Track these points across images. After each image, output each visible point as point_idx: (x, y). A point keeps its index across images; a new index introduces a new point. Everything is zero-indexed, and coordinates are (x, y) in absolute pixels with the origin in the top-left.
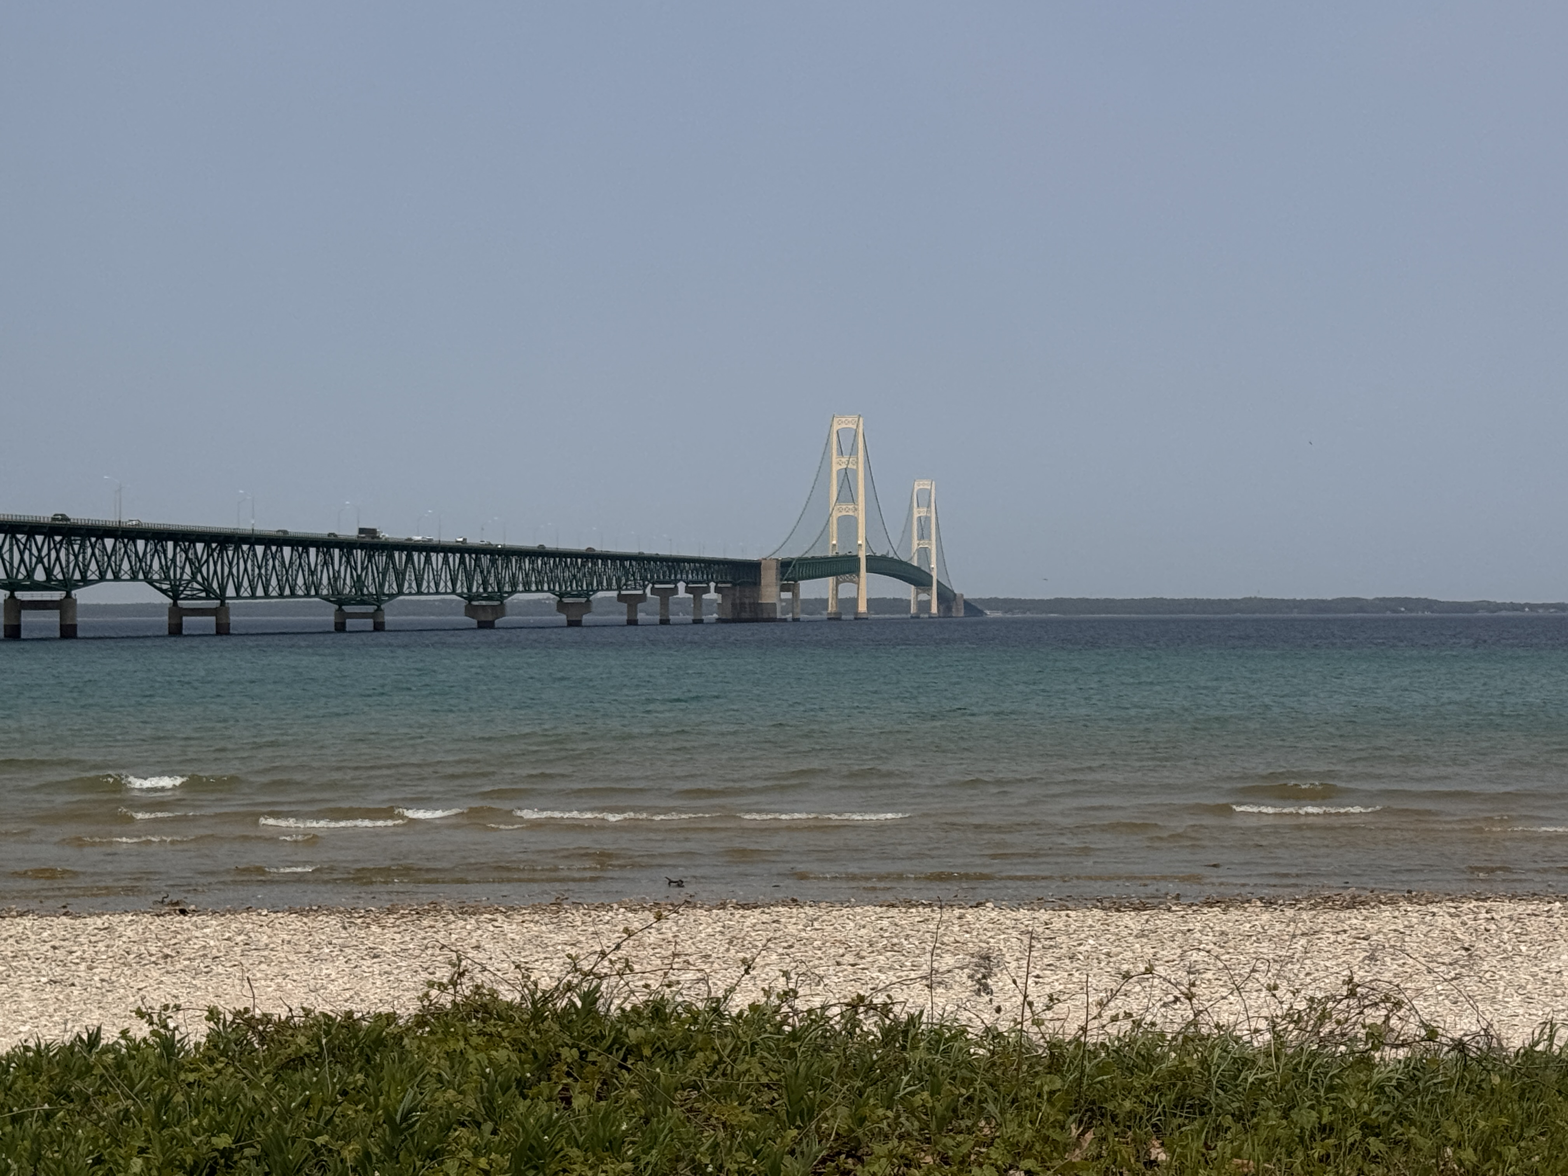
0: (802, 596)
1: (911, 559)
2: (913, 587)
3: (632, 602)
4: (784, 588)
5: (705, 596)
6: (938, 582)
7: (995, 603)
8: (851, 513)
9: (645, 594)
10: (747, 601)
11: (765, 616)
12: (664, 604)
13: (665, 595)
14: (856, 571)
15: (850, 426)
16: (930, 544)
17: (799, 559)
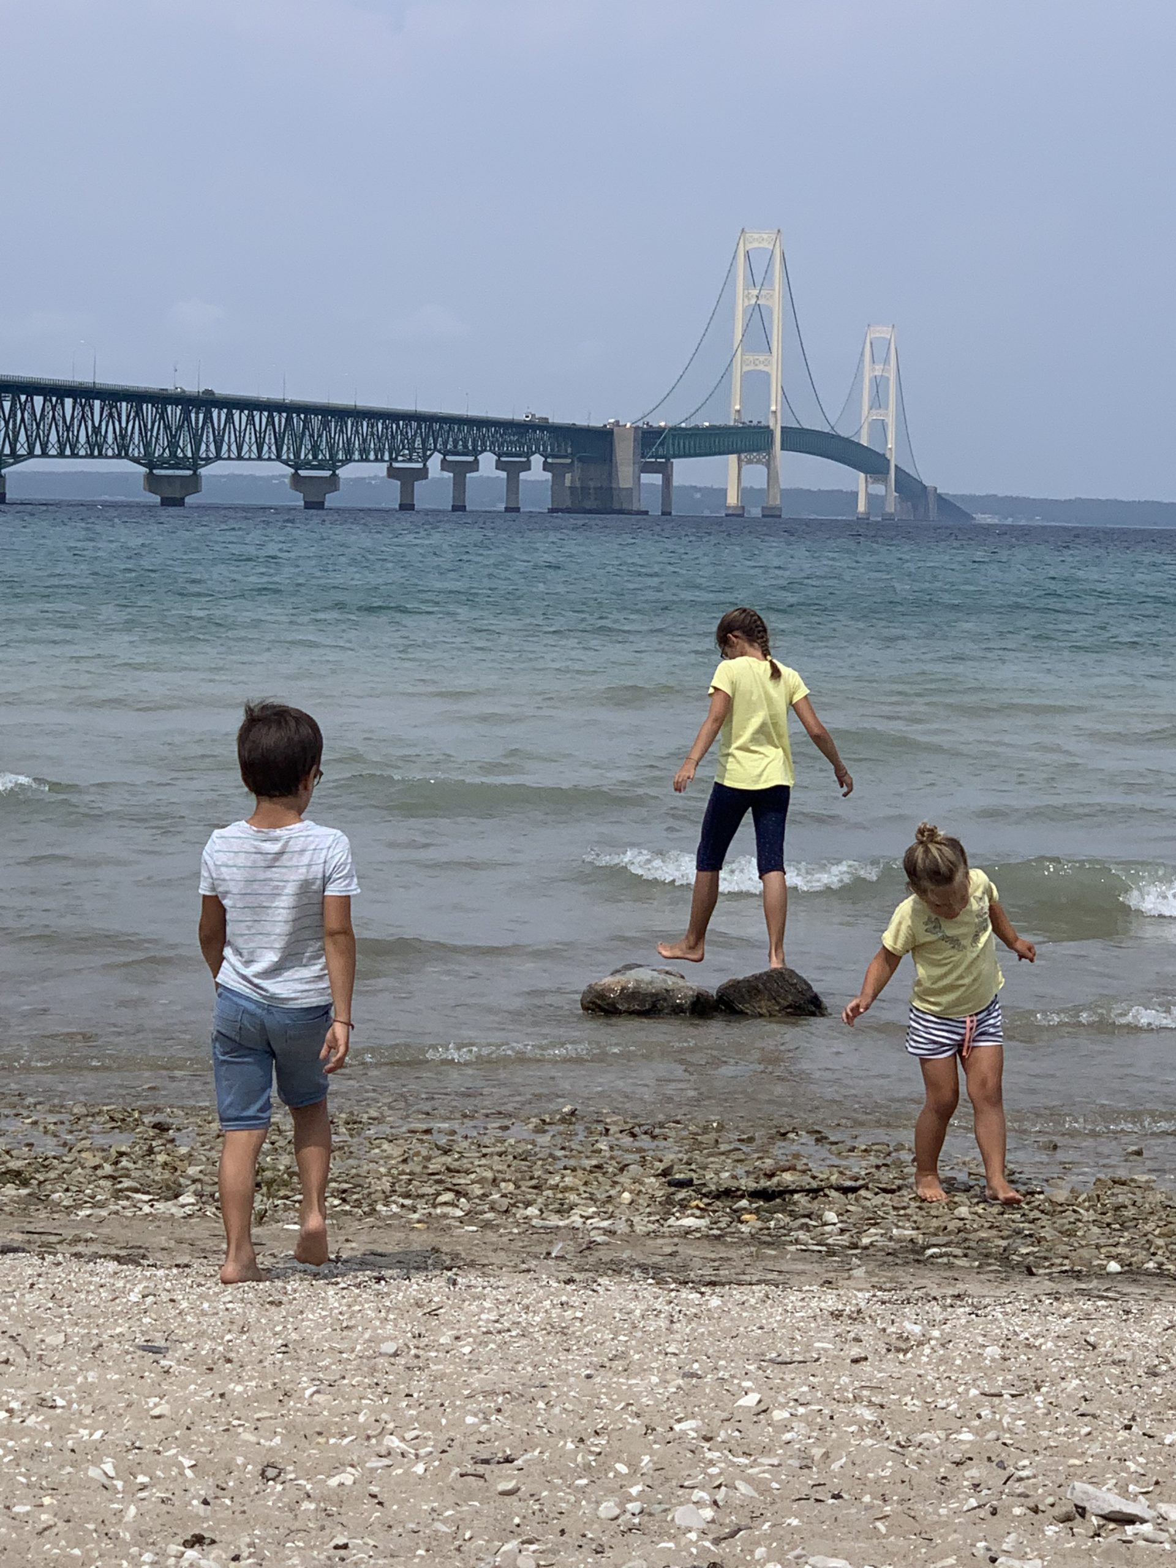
0: (677, 481)
1: (858, 433)
2: (862, 475)
3: (408, 479)
4: (647, 468)
5: (523, 476)
6: (896, 466)
7: (990, 502)
8: (761, 367)
9: (425, 469)
10: (592, 484)
11: (616, 506)
12: (459, 484)
13: (460, 471)
14: (768, 446)
15: (764, 245)
16: (887, 415)
17: (672, 429)
